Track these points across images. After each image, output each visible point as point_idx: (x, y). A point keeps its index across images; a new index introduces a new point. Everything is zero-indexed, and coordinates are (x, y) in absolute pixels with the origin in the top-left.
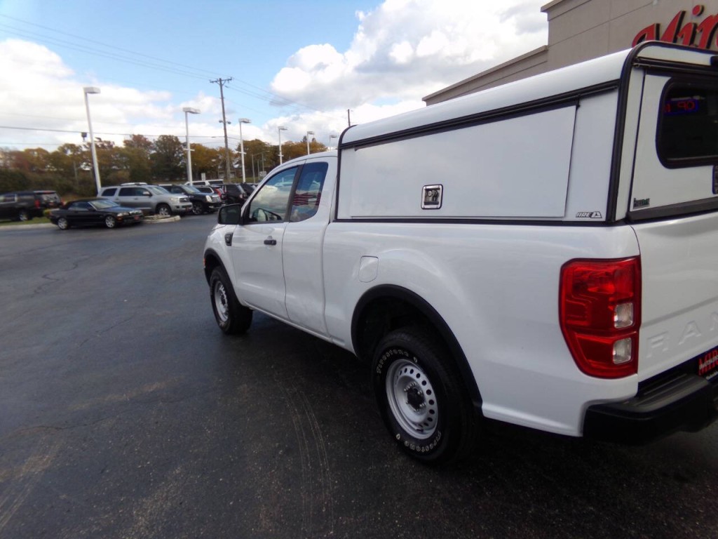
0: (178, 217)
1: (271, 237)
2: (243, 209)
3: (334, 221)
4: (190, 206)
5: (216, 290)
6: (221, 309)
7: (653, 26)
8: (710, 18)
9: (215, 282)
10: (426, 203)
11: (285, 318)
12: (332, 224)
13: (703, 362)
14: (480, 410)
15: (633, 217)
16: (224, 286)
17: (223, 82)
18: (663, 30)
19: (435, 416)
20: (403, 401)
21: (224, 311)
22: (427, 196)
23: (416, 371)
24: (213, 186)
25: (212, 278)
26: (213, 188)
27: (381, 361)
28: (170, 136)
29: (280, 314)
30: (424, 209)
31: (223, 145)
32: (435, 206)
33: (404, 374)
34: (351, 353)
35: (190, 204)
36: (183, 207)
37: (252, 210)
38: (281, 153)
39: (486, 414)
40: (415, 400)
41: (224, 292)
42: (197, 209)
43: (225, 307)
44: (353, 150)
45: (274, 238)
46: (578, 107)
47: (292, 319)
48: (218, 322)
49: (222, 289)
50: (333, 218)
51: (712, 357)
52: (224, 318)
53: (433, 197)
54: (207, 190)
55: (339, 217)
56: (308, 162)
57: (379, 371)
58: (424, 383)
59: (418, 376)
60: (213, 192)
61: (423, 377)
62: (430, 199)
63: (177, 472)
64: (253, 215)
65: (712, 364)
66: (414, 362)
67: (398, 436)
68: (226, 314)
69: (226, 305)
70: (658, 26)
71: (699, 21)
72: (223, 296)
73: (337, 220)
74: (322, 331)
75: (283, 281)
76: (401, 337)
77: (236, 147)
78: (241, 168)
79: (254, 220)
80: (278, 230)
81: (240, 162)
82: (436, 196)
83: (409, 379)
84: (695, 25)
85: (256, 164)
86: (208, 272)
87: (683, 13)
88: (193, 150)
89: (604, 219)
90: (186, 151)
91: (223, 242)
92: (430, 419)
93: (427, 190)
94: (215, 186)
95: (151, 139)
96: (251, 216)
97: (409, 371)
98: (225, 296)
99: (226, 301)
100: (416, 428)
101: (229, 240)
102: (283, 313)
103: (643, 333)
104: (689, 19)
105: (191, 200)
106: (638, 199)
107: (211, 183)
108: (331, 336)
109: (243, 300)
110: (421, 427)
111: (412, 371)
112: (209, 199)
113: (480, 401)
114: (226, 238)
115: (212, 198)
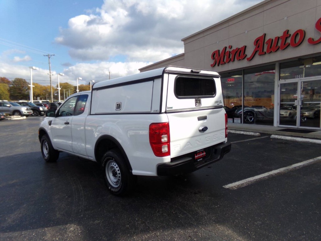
0: (25, 117)
1: (67, 121)
2: (56, 111)
3: (89, 115)
4: (31, 112)
5: (43, 144)
6: (46, 152)
7: (217, 50)
8: (234, 50)
9: (43, 141)
10: (117, 108)
11: (72, 152)
12: (89, 116)
13: (197, 155)
14: (132, 173)
15: (167, 112)
16: (47, 142)
17: (50, 56)
18: (220, 52)
19: (120, 179)
20: (111, 175)
21: (47, 153)
22: (117, 106)
23: (115, 164)
24: (43, 103)
25: (42, 139)
26: (43, 104)
27: (104, 162)
28: (21, 79)
29: (70, 151)
30: (116, 110)
31: (49, 85)
32: (119, 109)
33: (111, 166)
34: (95, 162)
35: (32, 111)
36: (28, 112)
37: (60, 111)
38: (78, 89)
39: (133, 174)
40: (115, 174)
41: (47, 145)
42: (35, 113)
43: (47, 151)
44: (96, 91)
45: (68, 122)
46: (154, 81)
47: (75, 152)
48: (44, 158)
49: (46, 143)
50: (89, 114)
51: (200, 154)
52: (47, 156)
53: (119, 106)
54: (41, 105)
55: (91, 114)
56: (82, 94)
57: (103, 166)
58: (117, 167)
59: (115, 165)
60: (44, 106)
61: (117, 166)
62: (118, 107)
63: (24, 206)
64: (61, 113)
65: (200, 156)
66: (113, 160)
67: (109, 188)
68: (48, 154)
69: (48, 150)
70: (219, 50)
71: (231, 50)
72: (47, 147)
73: (90, 114)
74: (85, 155)
75: (71, 138)
76: (110, 153)
77: (56, 86)
78: (58, 96)
79: (61, 115)
80: (70, 118)
81: (58, 93)
82: (120, 106)
83: (113, 167)
84: (230, 52)
85: (66, 94)
86: (40, 137)
87: (226, 48)
88: (34, 86)
89: (159, 112)
90: (30, 86)
91: (47, 124)
92: (119, 180)
93: (117, 104)
94: (45, 103)
95: (10, 80)
96: (60, 114)
97: (112, 164)
98: (48, 146)
99: (48, 148)
100: (115, 184)
101: (50, 123)
102: (71, 150)
103: (171, 144)
104: (228, 50)
105: (32, 109)
106: (169, 107)
107: (43, 102)
108: (88, 156)
109: (55, 147)
110: (117, 183)
111: (113, 164)
112: (41, 109)
113: (132, 170)
114: (49, 122)
115: (43, 109)
